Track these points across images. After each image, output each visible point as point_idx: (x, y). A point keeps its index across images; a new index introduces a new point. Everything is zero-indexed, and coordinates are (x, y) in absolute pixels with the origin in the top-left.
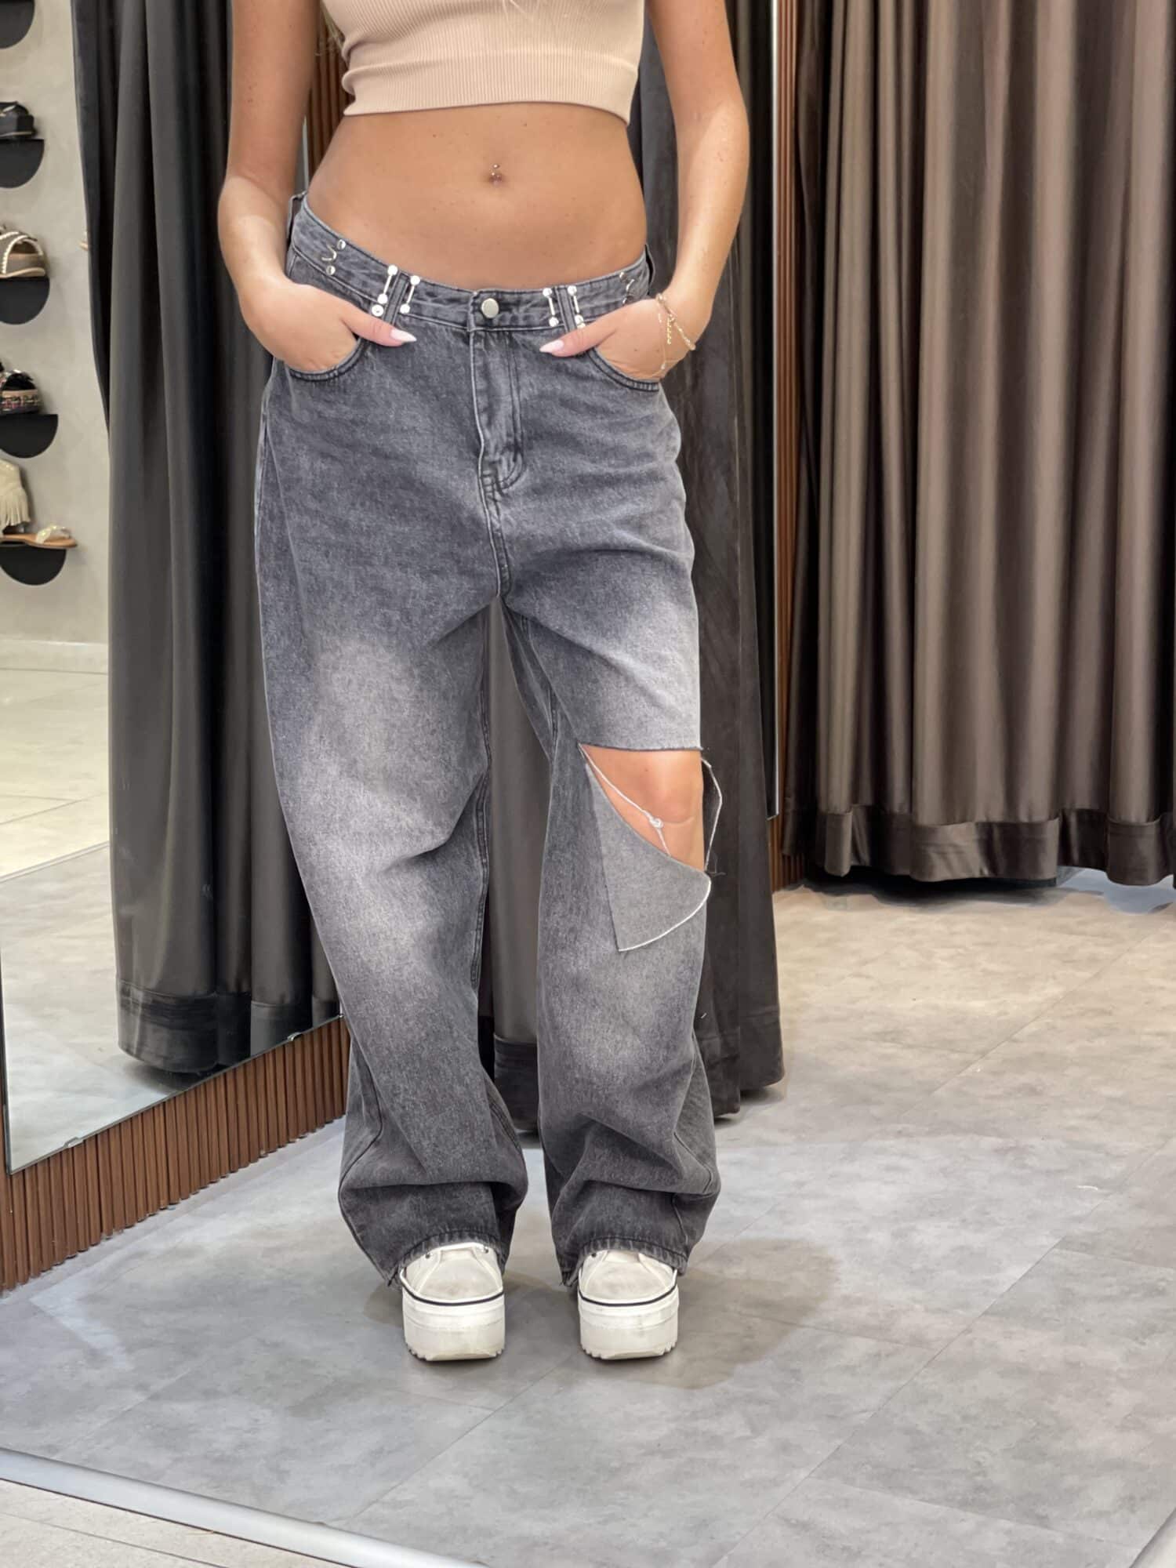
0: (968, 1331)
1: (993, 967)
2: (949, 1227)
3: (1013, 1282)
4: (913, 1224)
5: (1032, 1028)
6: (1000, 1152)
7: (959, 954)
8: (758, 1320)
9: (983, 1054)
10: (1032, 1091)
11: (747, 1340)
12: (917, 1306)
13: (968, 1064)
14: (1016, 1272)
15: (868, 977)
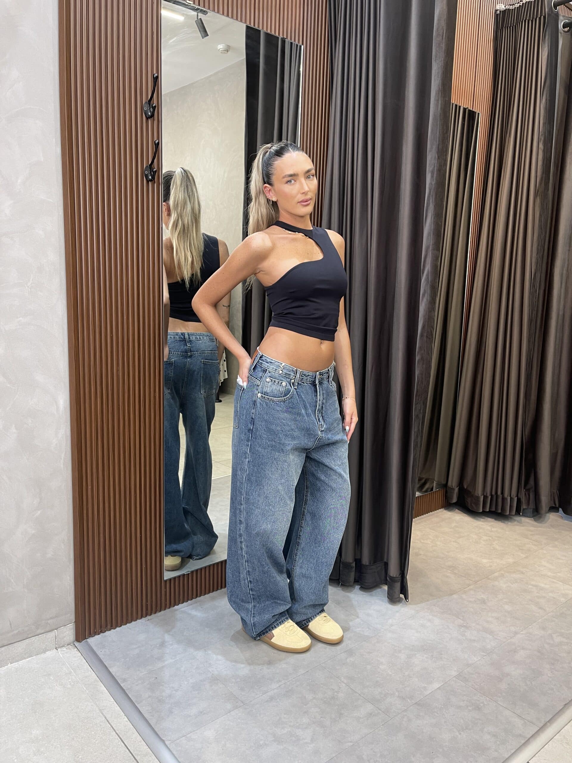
0: (405, 711)
1: (497, 547)
2: (426, 658)
3: (433, 690)
4: (416, 653)
5: (496, 574)
6: (461, 626)
7: (489, 540)
8: (344, 685)
9: (476, 582)
10: (483, 602)
11: (336, 694)
12: (397, 693)
13: (469, 585)
14: (436, 685)
15: (458, 543)
